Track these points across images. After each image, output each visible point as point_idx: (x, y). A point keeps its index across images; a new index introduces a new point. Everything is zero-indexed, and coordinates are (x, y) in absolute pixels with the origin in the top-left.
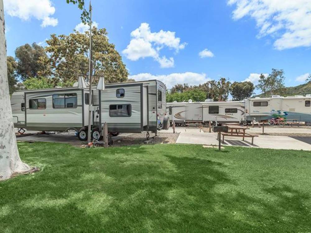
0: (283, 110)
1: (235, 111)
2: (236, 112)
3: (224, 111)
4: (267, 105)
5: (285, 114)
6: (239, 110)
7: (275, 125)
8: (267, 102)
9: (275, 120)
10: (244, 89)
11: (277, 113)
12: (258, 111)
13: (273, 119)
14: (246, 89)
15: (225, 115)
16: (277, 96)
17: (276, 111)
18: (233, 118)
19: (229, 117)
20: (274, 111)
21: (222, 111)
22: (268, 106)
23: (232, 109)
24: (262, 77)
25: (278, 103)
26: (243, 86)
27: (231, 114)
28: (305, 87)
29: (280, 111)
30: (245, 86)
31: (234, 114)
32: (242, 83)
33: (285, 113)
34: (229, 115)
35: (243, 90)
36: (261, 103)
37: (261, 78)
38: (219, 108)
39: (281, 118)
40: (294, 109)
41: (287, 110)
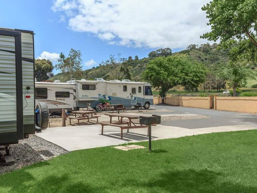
0: (107, 94)
1: (67, 95)
2: (69, 96)
3: (54, 95)
4: (94, 89)
5: (109, 99)
6: (71, 93)
7: (103, 110)
8: (95, 85)
9: (102, 105)
10: (44, 67)
11: (103, 97)
12: (87, 95)
13: (100, 105)
14: (46, 69)
15: (55, 100)
16: (101, 80)
17: (102, 95)
18: (64, 104)
19: (61, 103)
20: (100, 95)
21: (51, 96)
22: (96, 89)
23: (63, 93)
24: (62, 56)
25: (104, 87)
26: (42, 64)
27: (63, 98)
28: (91, 72)
29: (105, 95)
30: (45, 65)
31: (66, 99)
32: (40, 60)
33: (109, 97)
34: (60, 100)
35: (42, 69)
36: (90, 86)
37: (61, 58)
38: (48, 90)
39: (107, 103)
40: (115, 94)
41: (111, 95)
